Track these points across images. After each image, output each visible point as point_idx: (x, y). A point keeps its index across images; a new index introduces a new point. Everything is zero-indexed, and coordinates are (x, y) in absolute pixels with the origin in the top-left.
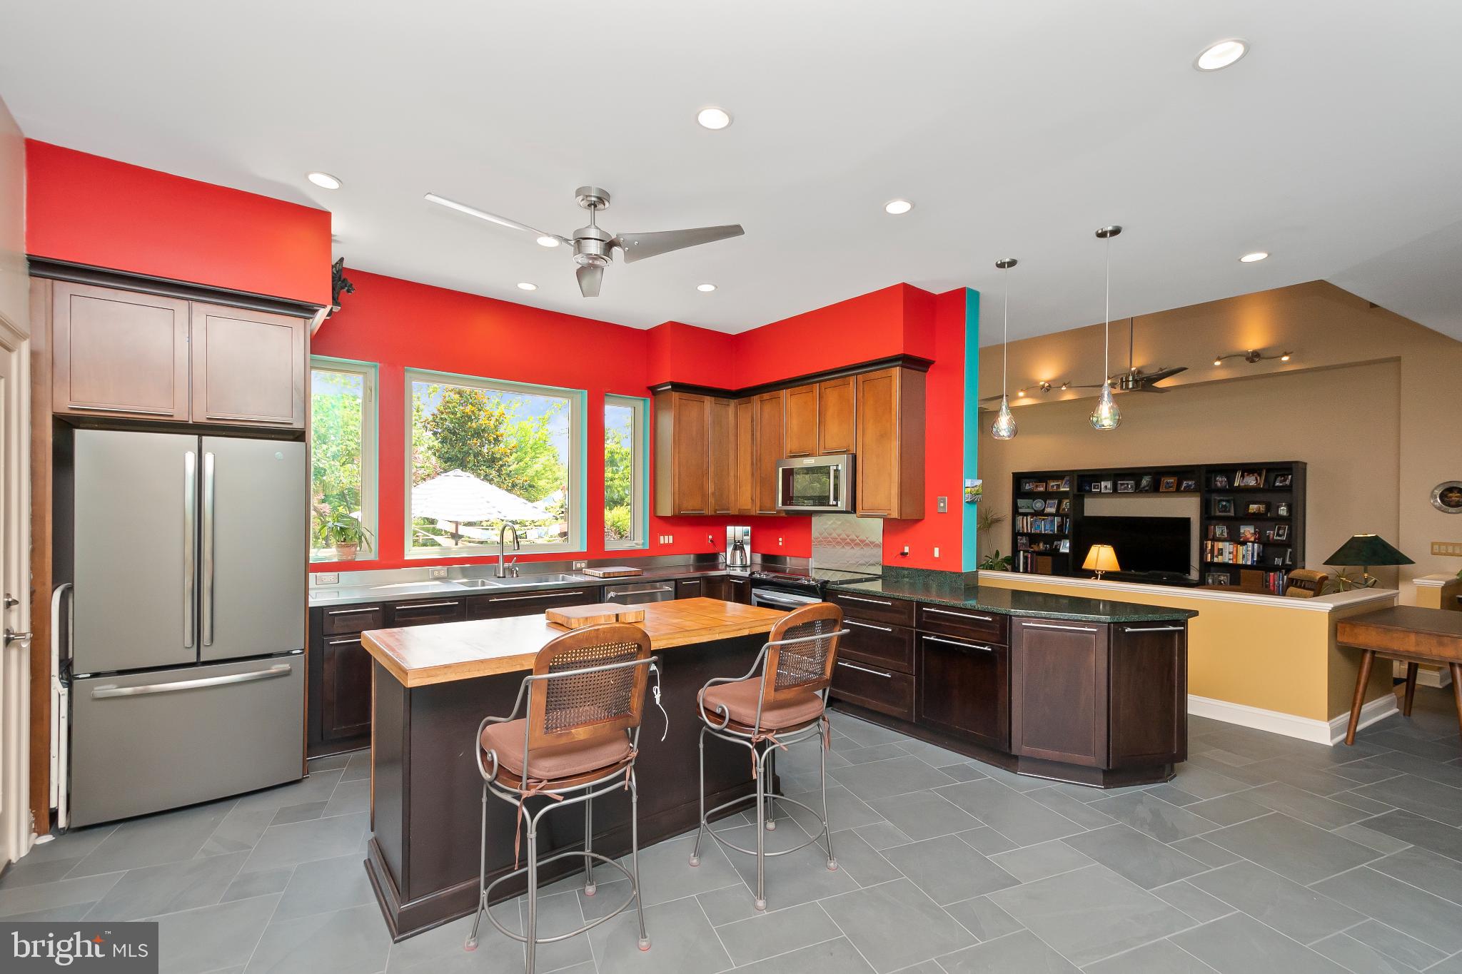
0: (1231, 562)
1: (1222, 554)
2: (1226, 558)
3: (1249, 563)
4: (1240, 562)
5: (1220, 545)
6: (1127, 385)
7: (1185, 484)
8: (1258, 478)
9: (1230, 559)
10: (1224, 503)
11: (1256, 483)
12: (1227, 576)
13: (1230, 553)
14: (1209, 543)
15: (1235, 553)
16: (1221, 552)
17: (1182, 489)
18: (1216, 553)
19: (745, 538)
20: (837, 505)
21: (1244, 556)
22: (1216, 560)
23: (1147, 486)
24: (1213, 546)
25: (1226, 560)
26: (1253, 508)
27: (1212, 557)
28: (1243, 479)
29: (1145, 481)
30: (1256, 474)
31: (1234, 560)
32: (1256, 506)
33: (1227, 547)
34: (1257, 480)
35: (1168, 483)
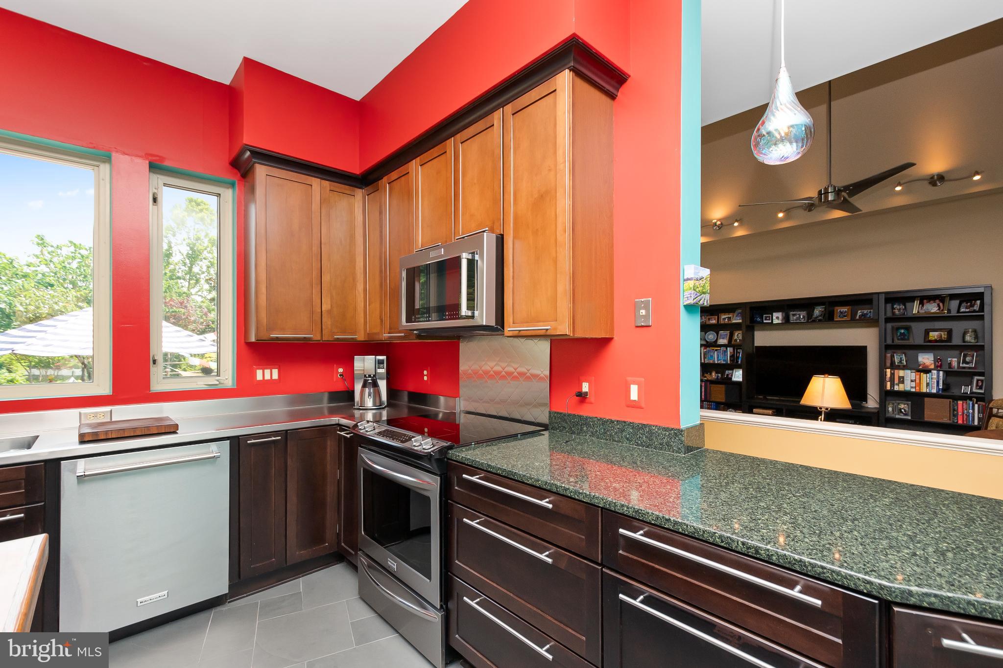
0: (913, 390)
1: (903, 382)
2: (908, 386)
3: (934, 391)
4: (924, 390)
5: (901, 373)
6: (826, 197)
7: (859, 313)
8: (941, 305)
9: (912, 387)
10: (902, 331)
11: (939, 309)
12: (908, 405)
13: (912, 381)
14: (888, 371)
15: (918, 381)
16: (902, 380)
17: (857, 317)
18: (896, 381)
19: (380, 371)
20: (473, 317)
21: (928, 384)
22: (896, 388)
23: (821, 315)
24: (893, 375)
25: (908, 388)
26: (934, 335)
27: (892, 385)
28: (923, 306)
29: (817, 311)
30: (937, 301)
31: (917, 388)
32: (936, 334)
33: (909, 375)
34: (939, 305)
35: (841, 313)
